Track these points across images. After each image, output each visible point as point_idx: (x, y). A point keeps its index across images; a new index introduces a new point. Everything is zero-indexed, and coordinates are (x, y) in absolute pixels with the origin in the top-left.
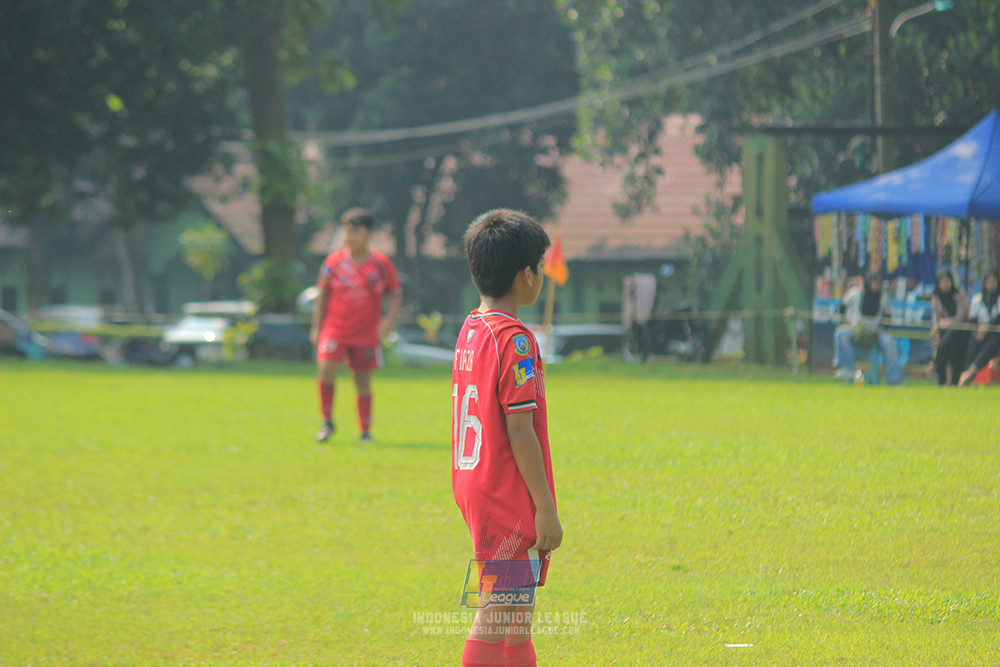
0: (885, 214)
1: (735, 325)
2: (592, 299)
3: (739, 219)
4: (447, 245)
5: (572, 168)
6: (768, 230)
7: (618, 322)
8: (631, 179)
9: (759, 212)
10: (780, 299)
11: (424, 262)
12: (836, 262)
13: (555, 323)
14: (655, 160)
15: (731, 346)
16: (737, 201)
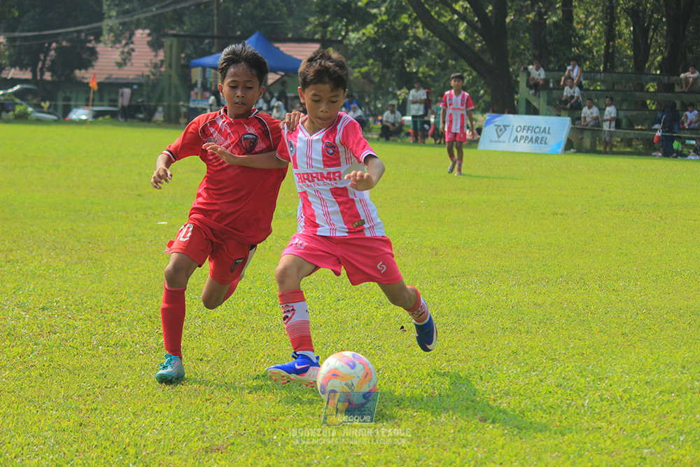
1: (160, 109)
2: (106, 97)
3: (163, 69)
4: (52, 76)
5: (100, 48)
6: (173, 73)
7: (116, 106)
8: (123, 53)
9: (170, 66)
10: (178, 99)
11: (43, 82)
12: (199, 85)
13: (93, 106)
14: (132, 46)
15: (159, 116)
16: (162, 62)
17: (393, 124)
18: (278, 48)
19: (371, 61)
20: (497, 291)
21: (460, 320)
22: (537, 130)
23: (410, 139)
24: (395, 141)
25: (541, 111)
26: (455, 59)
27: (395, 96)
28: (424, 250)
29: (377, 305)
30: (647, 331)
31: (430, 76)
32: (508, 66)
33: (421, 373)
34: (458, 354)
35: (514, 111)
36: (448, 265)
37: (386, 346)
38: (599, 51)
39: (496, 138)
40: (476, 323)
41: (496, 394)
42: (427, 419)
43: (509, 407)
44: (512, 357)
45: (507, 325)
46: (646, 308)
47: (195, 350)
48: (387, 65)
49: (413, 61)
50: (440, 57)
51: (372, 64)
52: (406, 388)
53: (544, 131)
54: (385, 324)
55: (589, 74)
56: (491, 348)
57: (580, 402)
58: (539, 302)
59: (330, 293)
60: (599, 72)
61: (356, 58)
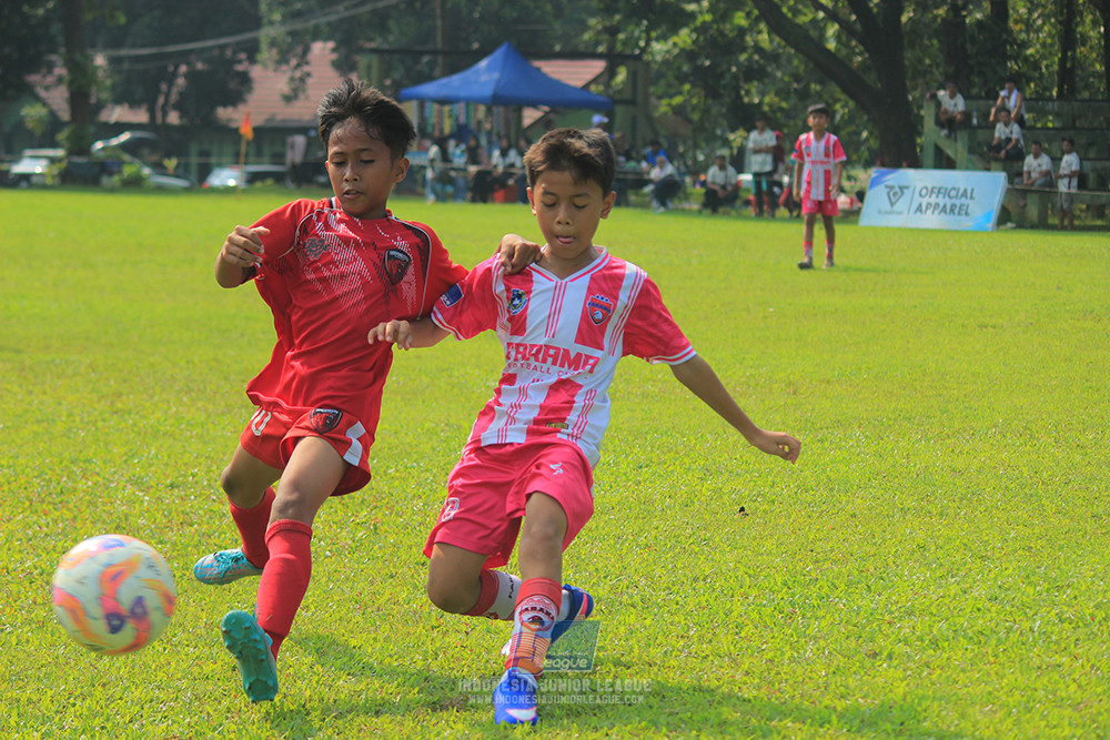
0: (443, 102)
2: (267, 150)
4: (181, 117)
5: (256, 72)
7: (282, 164)
8: (292, 79)
11: (167, 127)
13: (246, 163)
14: (306, 68)
17: (724, 187)
18: (538, 69)
19: (687, 87)
20: (892, 450)
21: (834, 496)
22: (953, 193)
23: (750, 211)
24: (726, 214)
25: (958, 164)
26: (821, 82)
27: (726, 143)
28: (775, 386)
29: (702, 475)
31: (781, 109)
32: (905, 92)
33: (772, 581)
34: (832, 551)
35: (916, 164)
36: (813, 409)
37: (717, 539)
38: (1050, 66)
39: (887, 206)
40: (859, 501)
41: (892, 613)
42: (783, 654)
43: (913, 633)
44: (917, 555)
45: (910, 503)
47: (414, 549)
48: (712, 93)
49: (754, 87)
50: (797, 78)
51: (689, 92)
52: (749, 605)
53: (965, 194)
54: (714, 505)
55: (1035, 103)
56: (884, 541)
57: (1026, 625)
58: (960, 466)
59: (627, 456)
60: (1051, 99)
61: (662, 83)
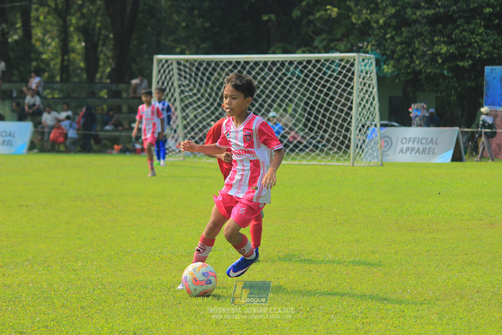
22: (4, 134)
30: (103, 304)
38: (56, 64)
46: (102, 284)
53: (10, 135)
60: (56, 82)
